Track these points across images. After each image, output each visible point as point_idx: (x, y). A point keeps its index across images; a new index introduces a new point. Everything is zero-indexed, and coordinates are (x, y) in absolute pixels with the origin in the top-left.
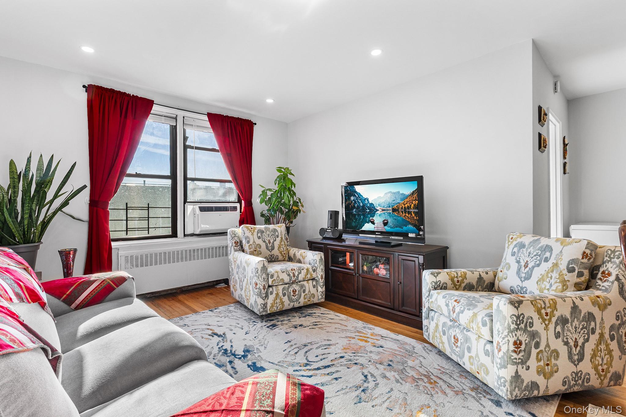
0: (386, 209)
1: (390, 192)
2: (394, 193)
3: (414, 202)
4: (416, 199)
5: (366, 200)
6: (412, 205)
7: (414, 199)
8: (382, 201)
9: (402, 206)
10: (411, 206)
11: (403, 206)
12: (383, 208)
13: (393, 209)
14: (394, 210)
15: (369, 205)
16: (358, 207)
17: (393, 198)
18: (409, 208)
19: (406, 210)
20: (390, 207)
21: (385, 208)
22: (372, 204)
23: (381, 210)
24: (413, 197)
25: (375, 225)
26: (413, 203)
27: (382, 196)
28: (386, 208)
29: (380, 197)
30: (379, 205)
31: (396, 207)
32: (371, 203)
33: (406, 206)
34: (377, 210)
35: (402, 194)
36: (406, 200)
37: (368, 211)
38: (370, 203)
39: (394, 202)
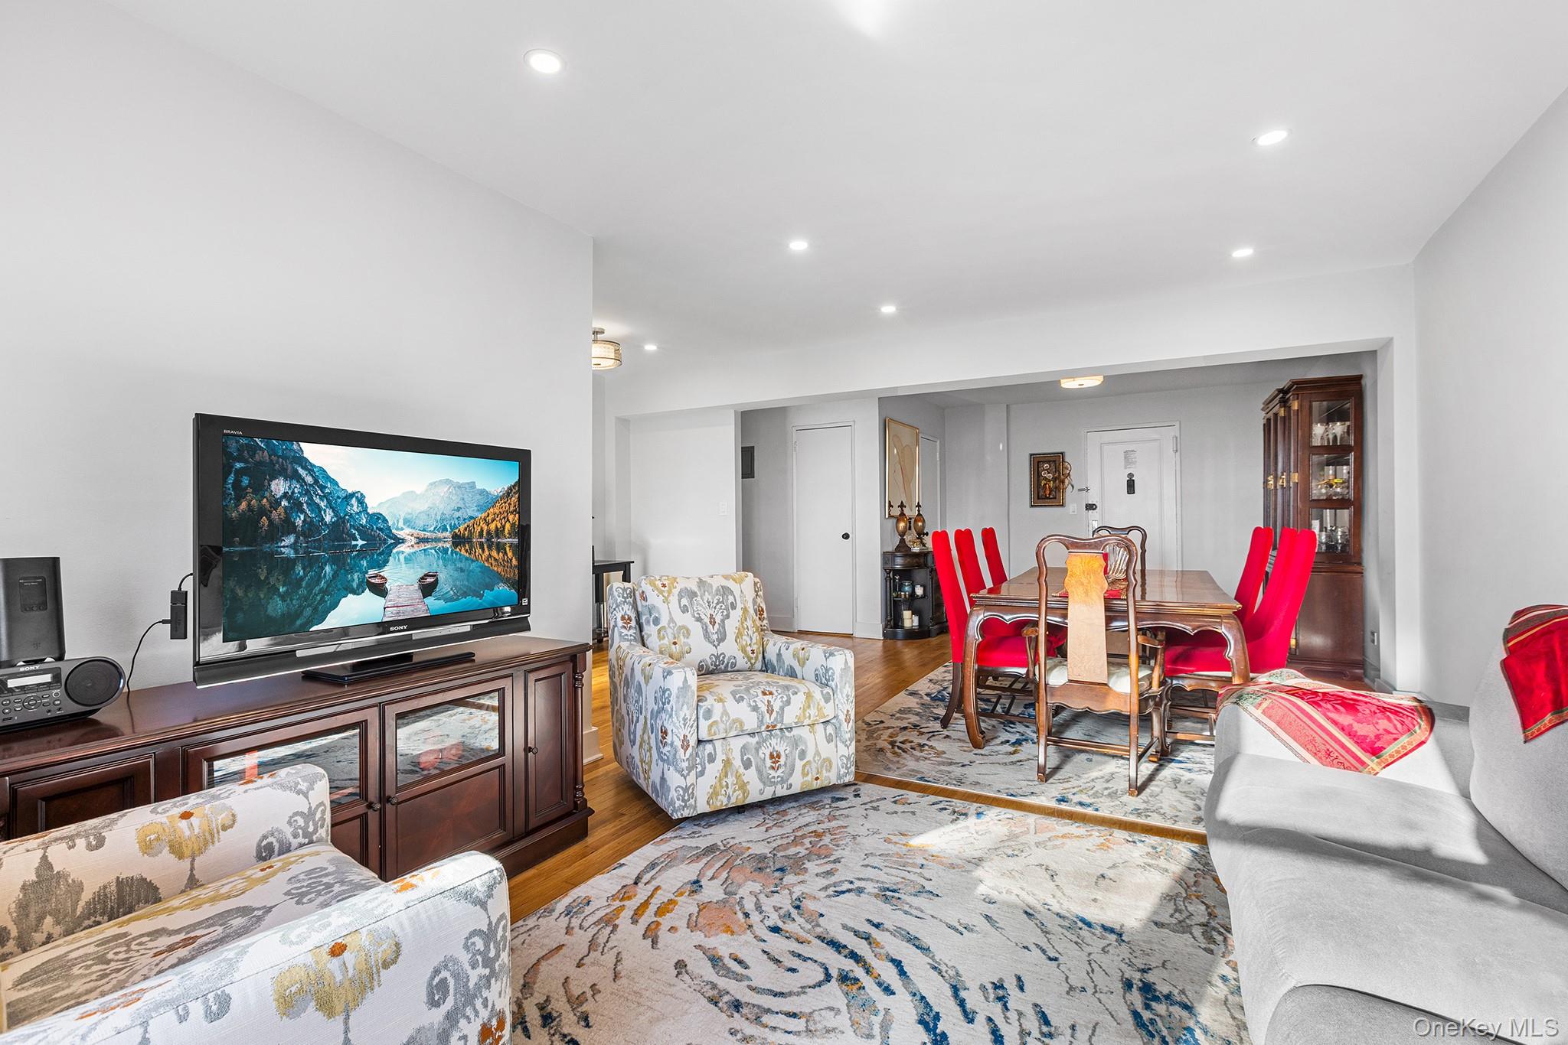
0: (434, 536)
1: (448, 482)
2: (460, 486)
3: (511, 517)
4: (515, 510)
5: (354, 501)
6: (508, 526)
7: (512, 509)
8: (420, 506)
9: (482, 528)
10: (504, 527)
11: (485, 528)
12: (422, 534)
13: (455, 536)
14: (458, 540)
15: (364, 522)
16: (312, 528)
17: (456, 503)
18: (499, 532)
19: (492, 541)
20: (444, 529)
21: (428, 535)
22: (378, 517)
23: (414, 540)
24: (510, 504)
25: (389, 597)
26: (508, 520)
27: (418, 493)
28: (433, 532)
29: (410, 495)
30: (407, 522)
31: (465, 529)
32: (374, 514)
33: (493, 526)
34: (399, 541)
35: (482, 492)
36: (492, 510)
37: (360, 542)
38: (370, 511)
39: (457, 514)
